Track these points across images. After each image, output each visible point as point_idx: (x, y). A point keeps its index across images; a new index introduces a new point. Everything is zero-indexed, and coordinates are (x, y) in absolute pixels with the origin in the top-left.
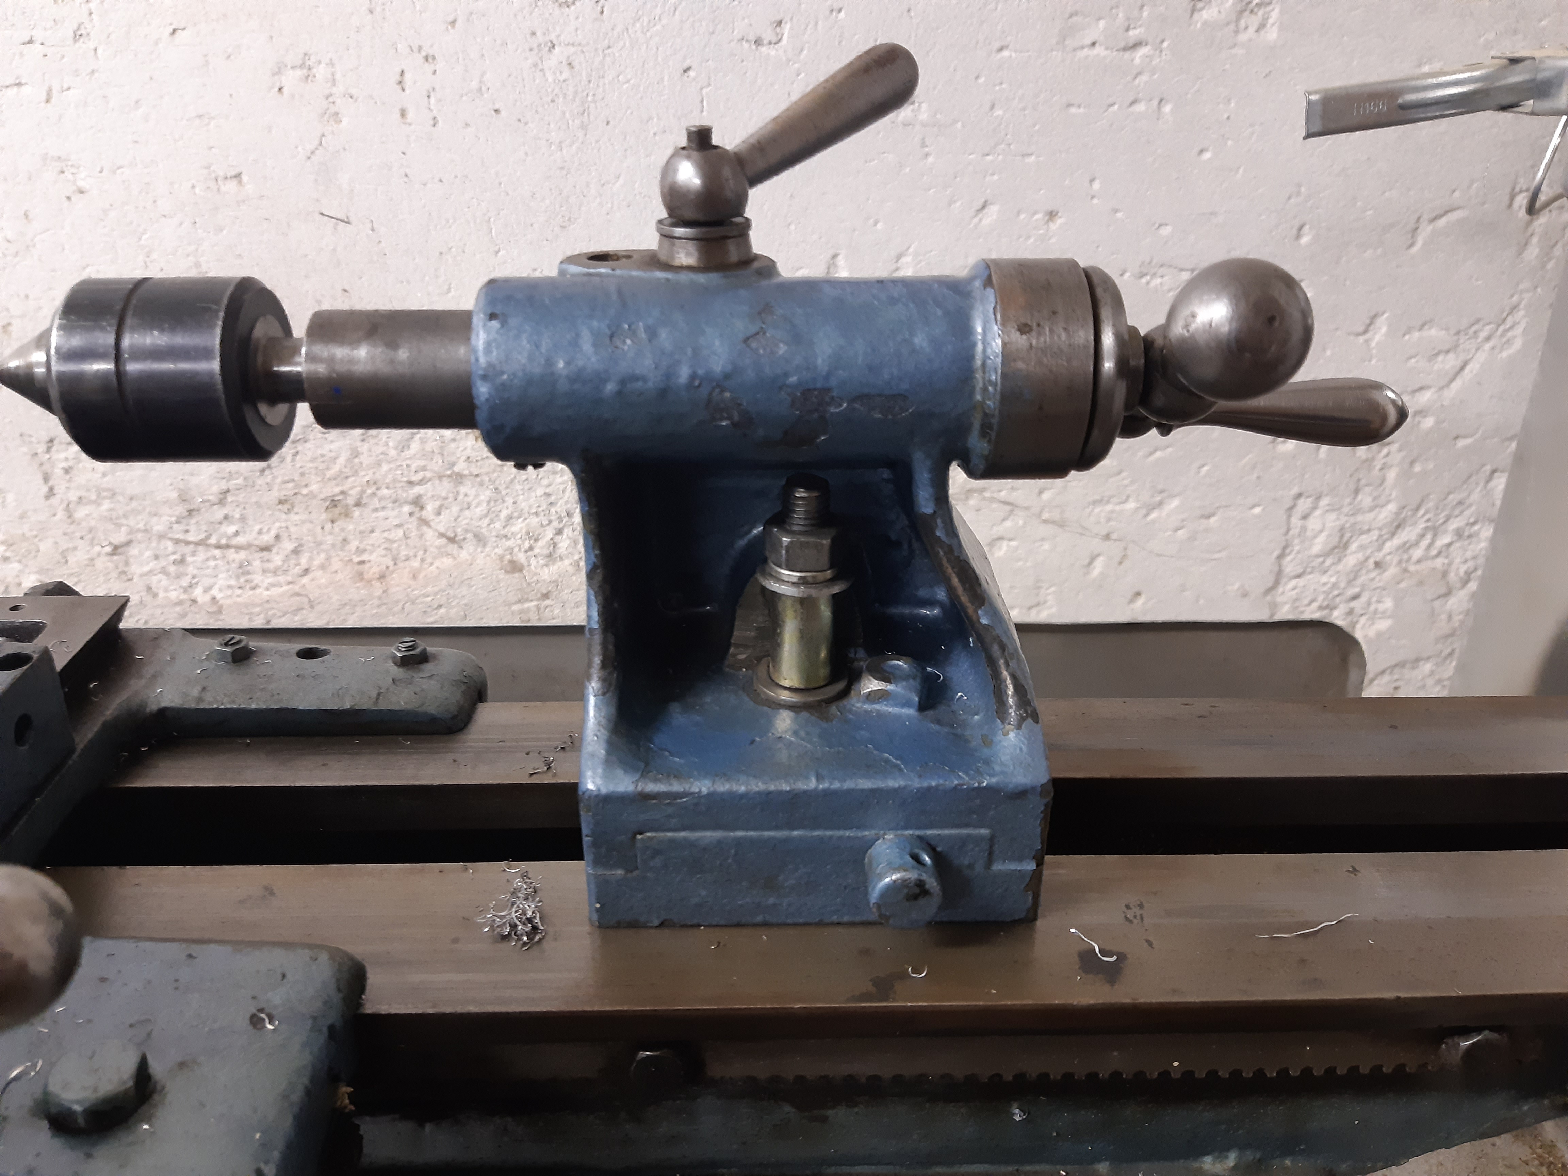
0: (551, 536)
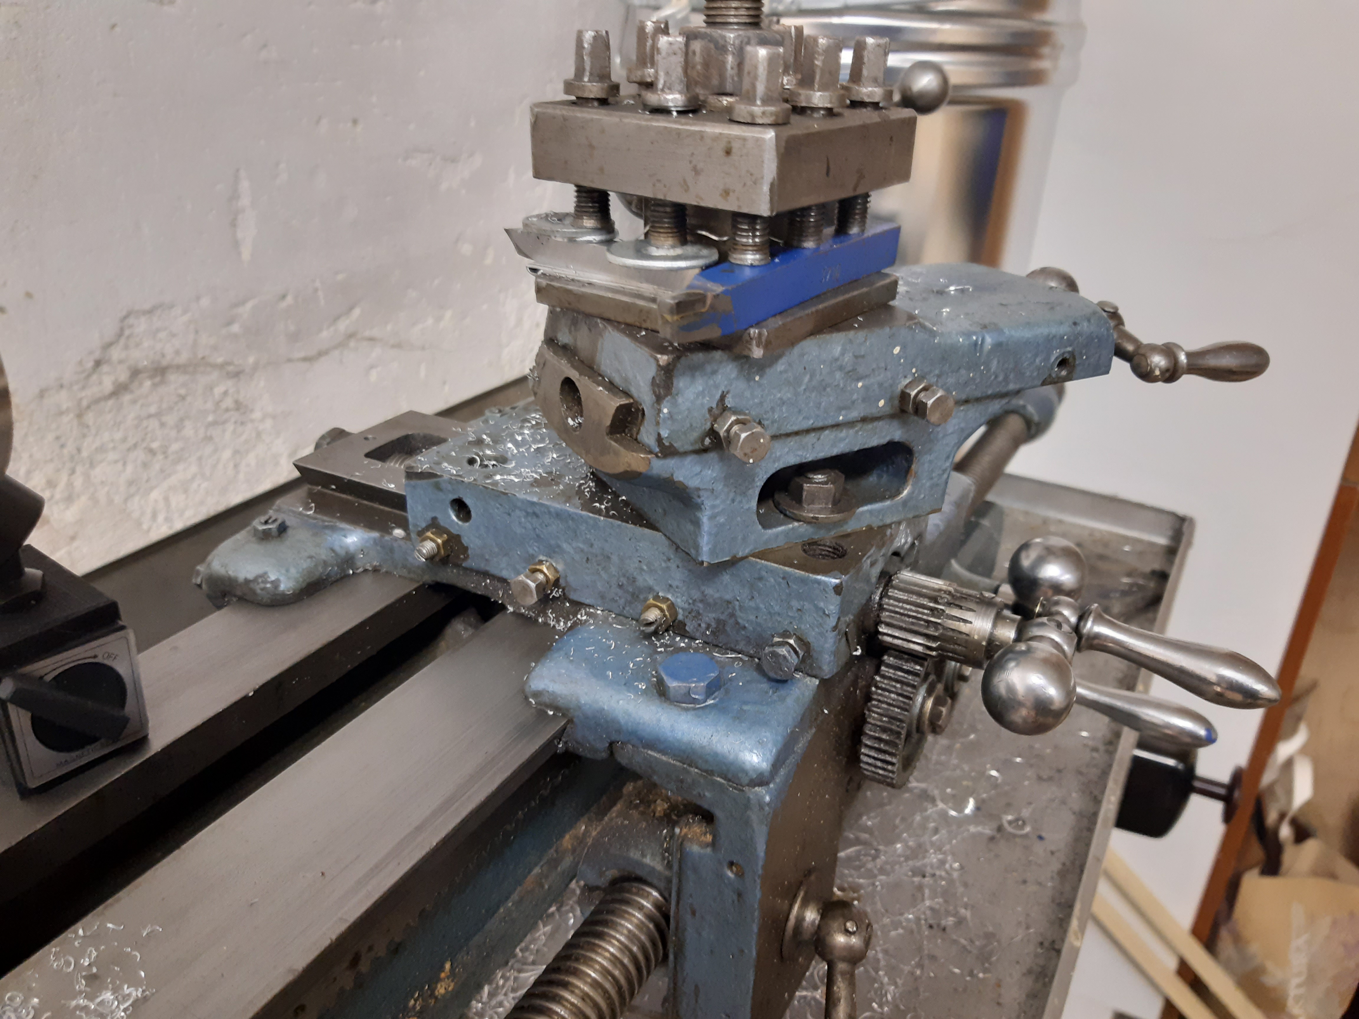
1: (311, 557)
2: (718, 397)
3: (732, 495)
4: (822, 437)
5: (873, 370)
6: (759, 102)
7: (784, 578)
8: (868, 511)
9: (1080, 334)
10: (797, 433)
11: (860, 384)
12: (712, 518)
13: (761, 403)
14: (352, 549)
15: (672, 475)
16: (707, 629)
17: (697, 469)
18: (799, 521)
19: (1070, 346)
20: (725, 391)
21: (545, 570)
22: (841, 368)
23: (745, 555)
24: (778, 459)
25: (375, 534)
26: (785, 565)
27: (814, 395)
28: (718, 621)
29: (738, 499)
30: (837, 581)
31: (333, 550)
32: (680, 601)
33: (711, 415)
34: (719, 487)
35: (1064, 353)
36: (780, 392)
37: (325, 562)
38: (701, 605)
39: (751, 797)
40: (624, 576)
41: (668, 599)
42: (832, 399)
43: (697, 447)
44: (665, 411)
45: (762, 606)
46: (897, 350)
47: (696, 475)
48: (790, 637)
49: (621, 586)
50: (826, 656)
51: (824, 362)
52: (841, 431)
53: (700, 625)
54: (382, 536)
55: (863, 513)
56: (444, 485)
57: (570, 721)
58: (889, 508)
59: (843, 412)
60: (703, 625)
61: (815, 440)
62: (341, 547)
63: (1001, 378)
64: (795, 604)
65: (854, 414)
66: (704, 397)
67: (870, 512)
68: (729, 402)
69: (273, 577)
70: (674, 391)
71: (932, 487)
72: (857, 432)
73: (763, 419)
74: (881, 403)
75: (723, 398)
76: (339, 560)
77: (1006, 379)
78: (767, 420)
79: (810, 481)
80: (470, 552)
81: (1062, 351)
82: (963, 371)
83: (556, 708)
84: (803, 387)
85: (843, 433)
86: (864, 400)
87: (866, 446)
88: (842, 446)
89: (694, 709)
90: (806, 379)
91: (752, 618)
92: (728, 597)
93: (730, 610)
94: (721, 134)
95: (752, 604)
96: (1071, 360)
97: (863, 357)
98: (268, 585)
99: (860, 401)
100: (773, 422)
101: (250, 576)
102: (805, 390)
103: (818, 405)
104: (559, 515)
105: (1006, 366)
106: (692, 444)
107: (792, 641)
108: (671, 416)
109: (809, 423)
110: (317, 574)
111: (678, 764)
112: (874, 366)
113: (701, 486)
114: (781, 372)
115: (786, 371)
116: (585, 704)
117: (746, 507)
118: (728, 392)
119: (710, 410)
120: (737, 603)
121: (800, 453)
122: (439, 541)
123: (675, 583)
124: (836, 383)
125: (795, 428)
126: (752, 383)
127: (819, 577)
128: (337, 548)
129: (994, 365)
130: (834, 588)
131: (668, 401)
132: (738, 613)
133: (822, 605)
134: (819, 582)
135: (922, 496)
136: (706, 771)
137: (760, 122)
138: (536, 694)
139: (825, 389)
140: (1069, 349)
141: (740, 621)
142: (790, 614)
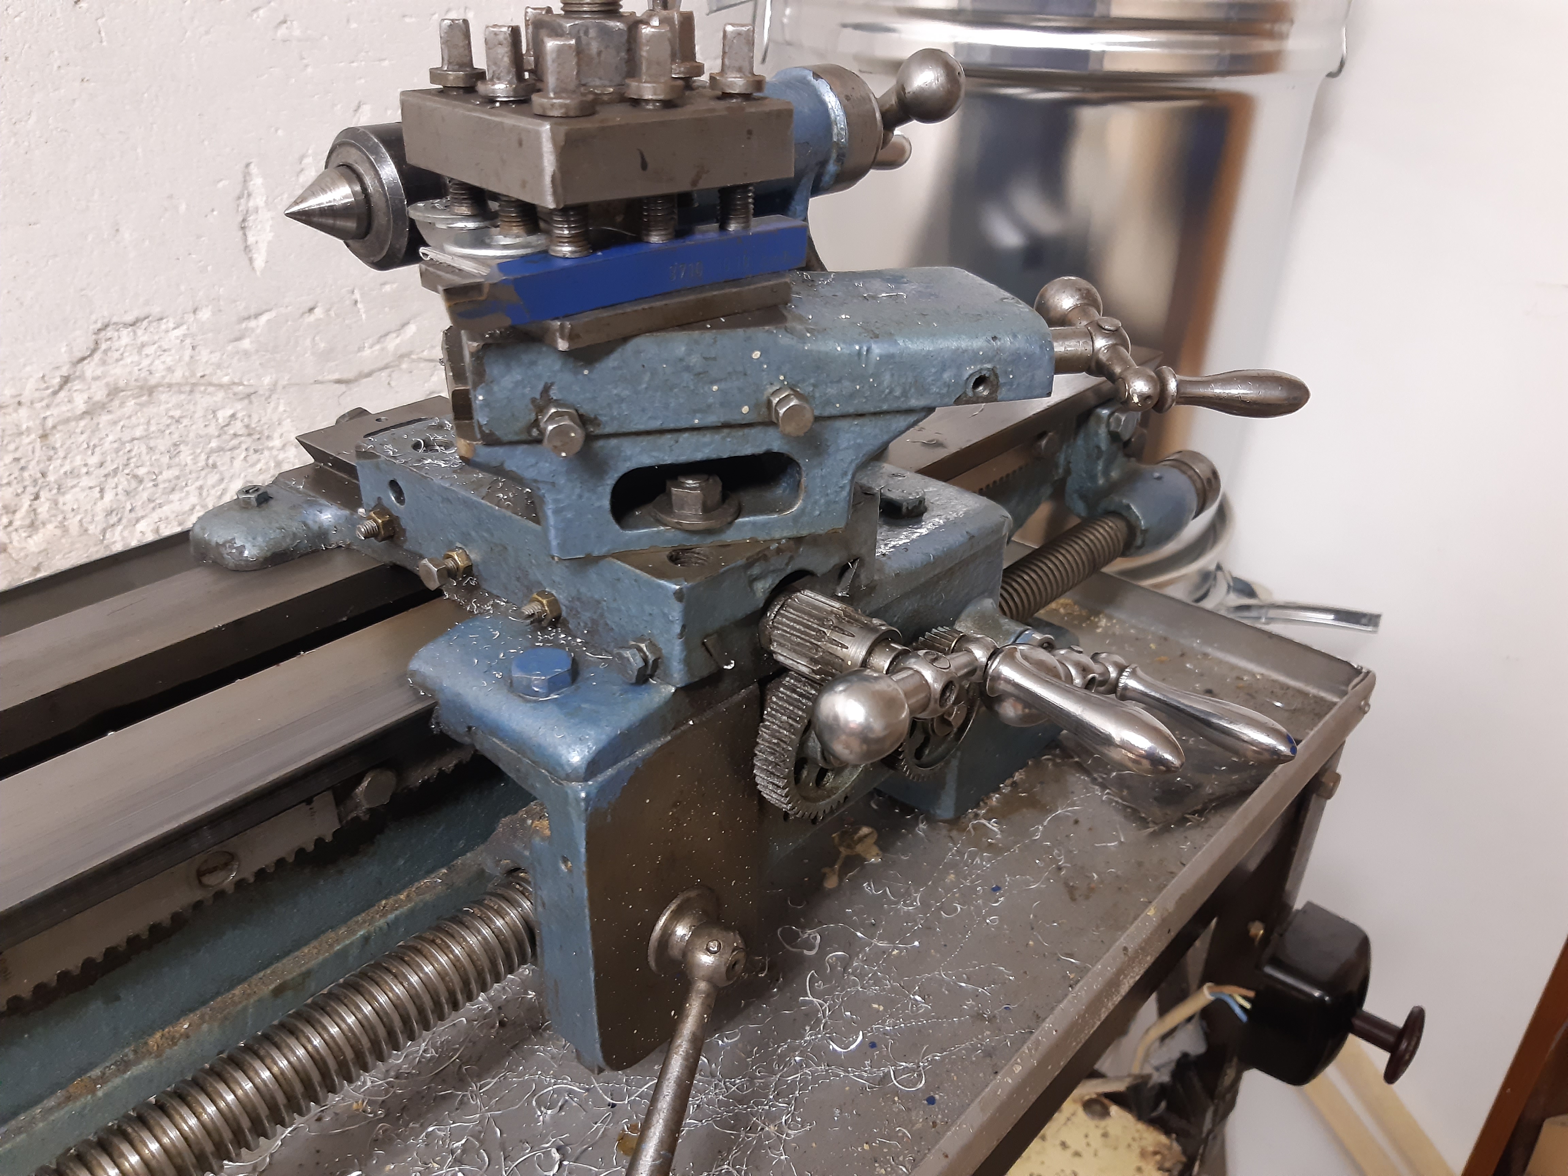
0: (29, 503)
1: (281, 528)
2: (540, 387)
3: (578, 491)
4: (681, 440)
5: (729, 373)
6: (552, 95)
7: (636, 581)
8: (750, 522)
9: (999, 350)
10: (648, 433)
11: (715, 388)
12: (557, 512)
13: (594, 399)
14: (326, 524)
15: (502, 464)
16: (585, 628)
17: (532, 460)
18: (665, 525)
19: (989, 362)
20: (549, 381)
21: (456, 557)
22: (688, 369)
23: (601, 554)
24: (629, 459)
25: (347, 512)
26: (637, 567)
27: (659, 394)
28: (593, 621)
29: (586, 495)
30: (678, 587)
31: (306, 524)
32: (561, 597)
33: (535, 406)
34: (562, 481)
35: (981, 369)
36: (616, 388)
37: (294, 534)
38: (578, 603)
39: (569, 791)
40: (520, 569)
41: (552, 595)
42: (682, 401)
43: (524, 437)
44: (481, 398)
45: (623, 608)
46: (756, 355)
47: (532, 466)
48: (643, 641)
49: (518, 579)
50: (675, 664)
51: (666, 361)
52: (705, 435)
53: (579, 624)
54: (352, 514)
55: (744, 524)
56: (383, 466)
57: (436, 704)
58: (776, 520)
59: (698, 415)
60: (582, 624)
61: (672, 442)
62: (315, 522)
63: (897, 393)
64: (647, 608)
65: (712, 419)
66: (524, 387)
67: (754, 524)
68: (554, 394)
69: (239, 543)
70: (487, 377)
71: (828, 504)
72: (724, 438)
73: (600, 415)
74: (745, 409)
75: (546, 389)
76: (310, 534)
77: (905, 394)
78: (605, 416)
79: (681, 486)
80: (407, 534)
81: (979, 367)
82: (846, 383)
83: (426, 689)
84: (644, 386)
85: (707, 437)
86: (722, 405)
87: (738, 454)
88: (707, 451)
89: (535, 701)
90: (647, 377)
91: (617, 619)
92: (597, 597)
93: (600, 611)
94: (514, 126)
95: (614, 605)
96: (992, 378)
97: (715, 359)
98: (234, 551)
99: (717, 406)
100: (613, 418)
101: (221, 541)
102: (646, 388)
103: (666, 406)
104: (467, 504)
105: (903, 380)
106: (516, 434)
107: (643, 646)
108: (486, 404)
109: (656, 424)
110: (284, 545)
111: (514, 752)
112: (730, 369)
113: (539, 479)
114: (614, 368)
115: (619, 368)
116: (446, 687)
117: (597, 504)
118: (552, 384)
119: (533, 400)
120: (604, 603)
121: (655, 454)
122: (380, 521)
123: (557, 579)
124: (684, 384)
125: (642, 427)
126: (580, 377)
127: (662, 582)
128: (310, 523)
129: (887, 378)
130: (674, 594)
131: (482, 388)
132: (606, 614)
133: (666, 611)
134: (660, 586)
135: (817, 513)
136: (533, 762)
137: (551, 114)
138: (413, 674)
139: (671, 389)
140: (989, 366)
141: (609, 622)
142: (645, 618)
